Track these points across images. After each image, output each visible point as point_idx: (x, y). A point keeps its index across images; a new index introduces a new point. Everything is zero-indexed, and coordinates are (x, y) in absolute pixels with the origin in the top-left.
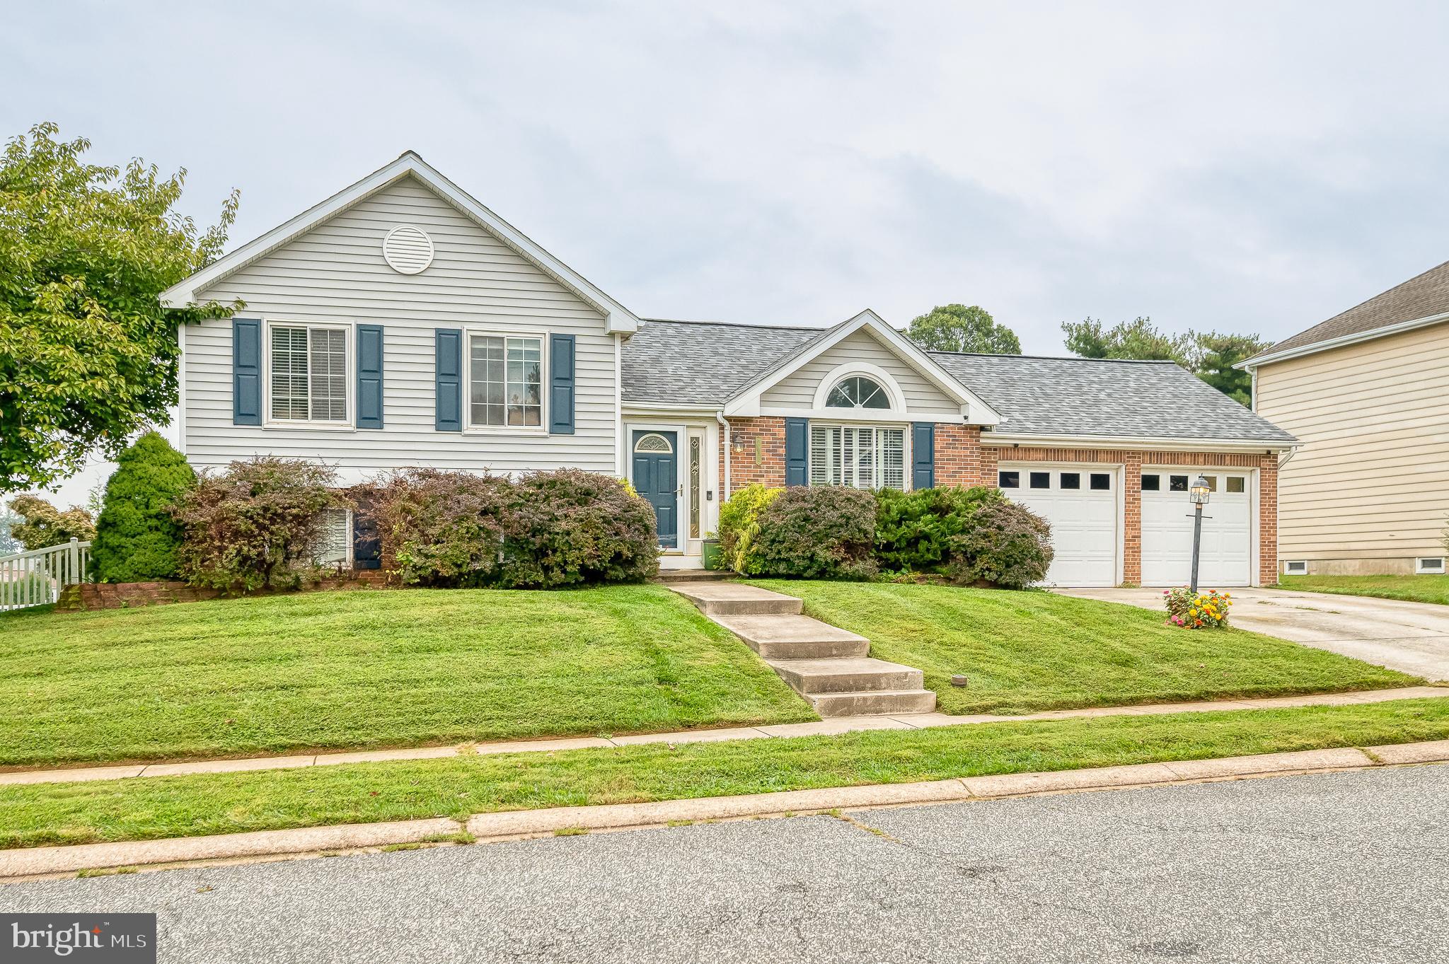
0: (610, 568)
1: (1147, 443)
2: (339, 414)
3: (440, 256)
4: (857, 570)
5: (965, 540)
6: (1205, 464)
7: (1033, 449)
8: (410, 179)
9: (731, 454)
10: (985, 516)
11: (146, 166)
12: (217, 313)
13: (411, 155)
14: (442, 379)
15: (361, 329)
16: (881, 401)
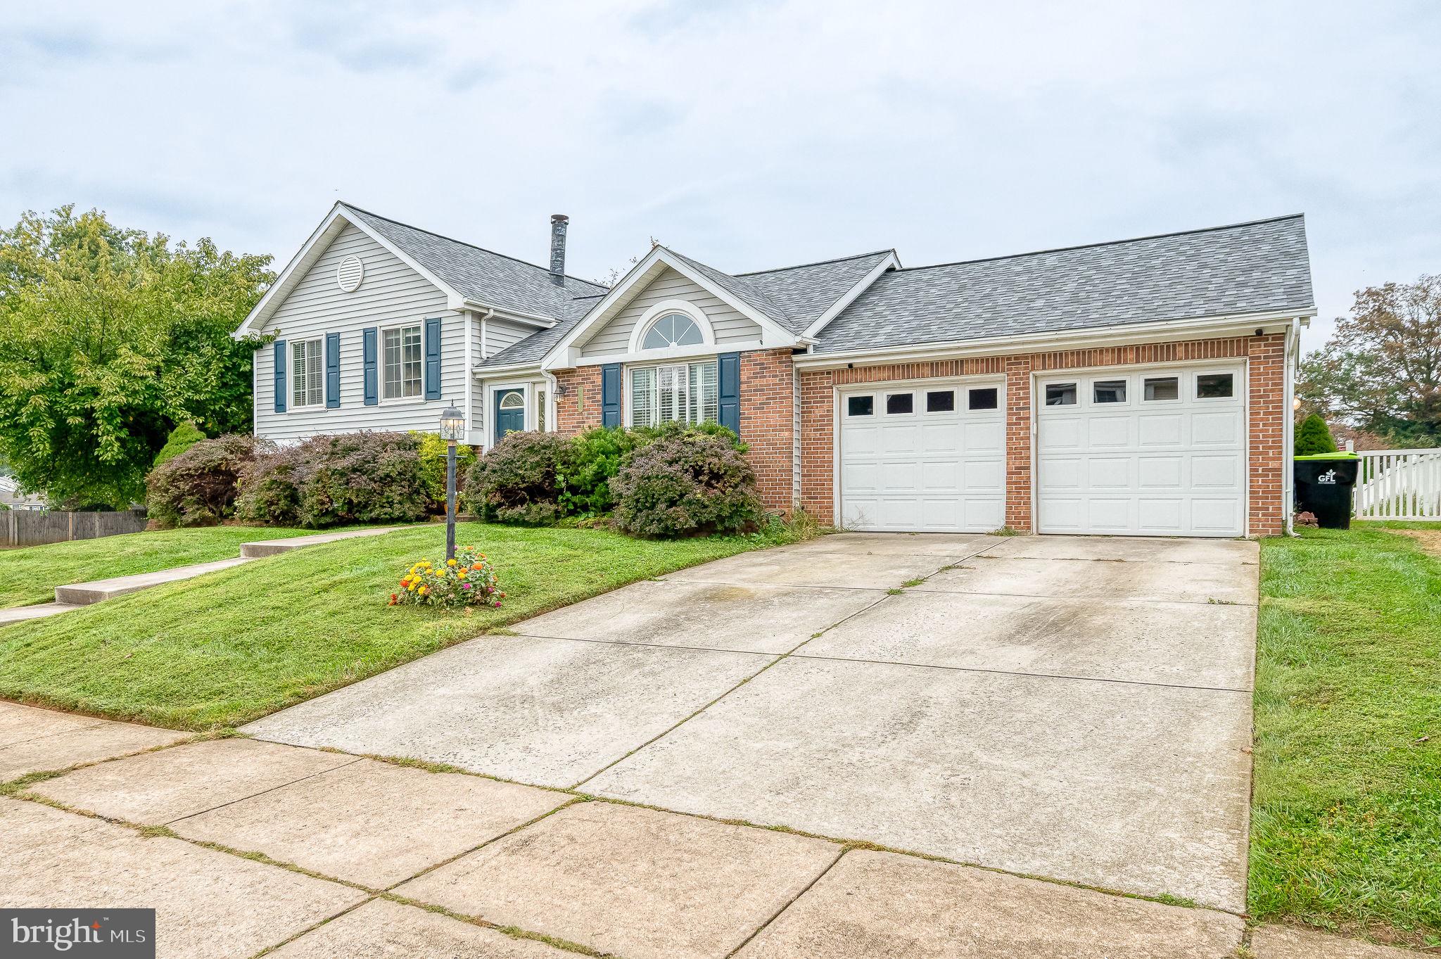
2: (320, 399)
3: (365, 274)
9: (558, 404)
12: (268, 340)
14: (367, 366)
15: (328, 338)
16: (696, 337)
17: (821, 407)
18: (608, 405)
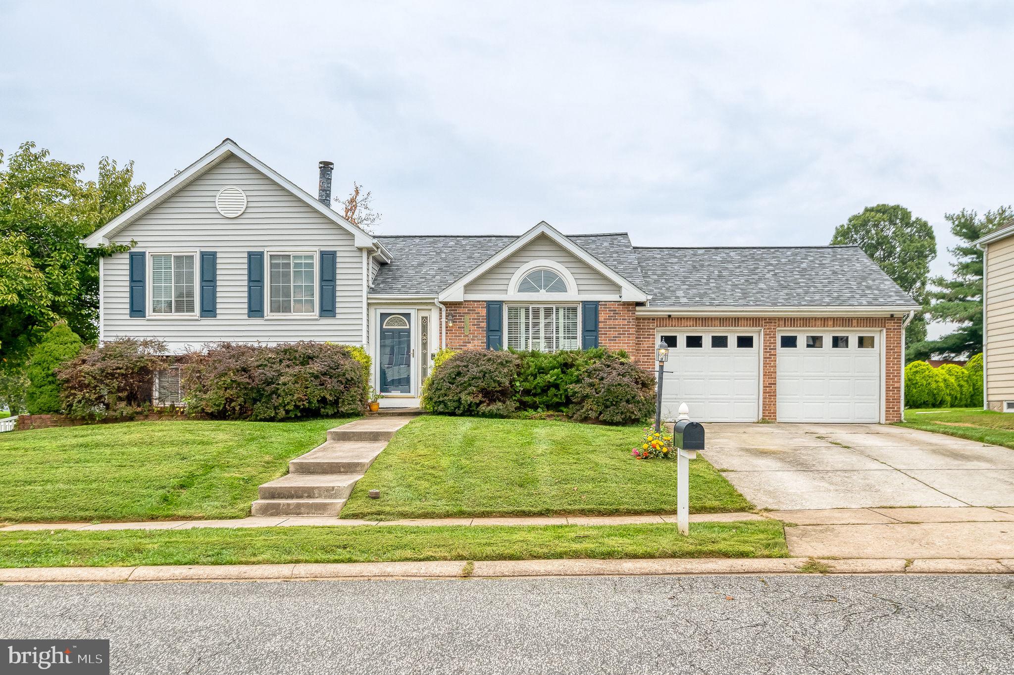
0: (322, 407)
2: (191, 309)
3: (250, 205)
4: (491, 410)
5: (577, 388)
8: (230, 157)
9: (446, 327)
11: (110, 161)
12: (121, 249)
13: (228, 141)
14: (252, 284)
15: (203, 255)
17: (648, 341)
18: (491, 331)
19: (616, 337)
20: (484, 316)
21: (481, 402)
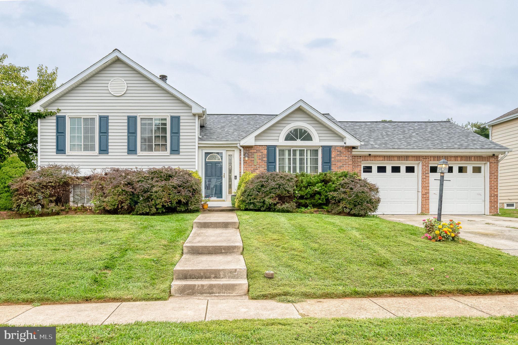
0: (178, 207)
1: (432, 152)
2: (93, 149)
3: (129, 88)
4: (284, 208)
5: (335, 194)
6: (461, 161)
7: (378, 156)
8: (118, 61)
9: (244, 161)
10: (346, 184)
11: (44, 67)
12: (51, 114)
13: (116, 51)
14: (130, 135)
15: (101, 117)
16: (308, 138)
17: (357, 169)
18: (270, 162)
19: (341, 166)
20: (265, 154)
21: (278, 203)
